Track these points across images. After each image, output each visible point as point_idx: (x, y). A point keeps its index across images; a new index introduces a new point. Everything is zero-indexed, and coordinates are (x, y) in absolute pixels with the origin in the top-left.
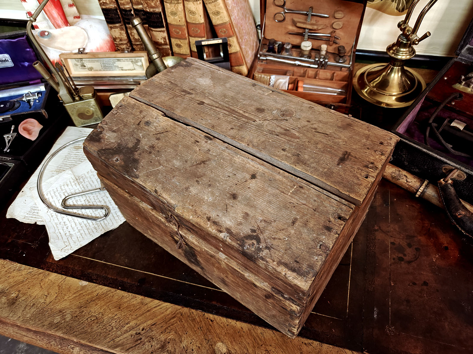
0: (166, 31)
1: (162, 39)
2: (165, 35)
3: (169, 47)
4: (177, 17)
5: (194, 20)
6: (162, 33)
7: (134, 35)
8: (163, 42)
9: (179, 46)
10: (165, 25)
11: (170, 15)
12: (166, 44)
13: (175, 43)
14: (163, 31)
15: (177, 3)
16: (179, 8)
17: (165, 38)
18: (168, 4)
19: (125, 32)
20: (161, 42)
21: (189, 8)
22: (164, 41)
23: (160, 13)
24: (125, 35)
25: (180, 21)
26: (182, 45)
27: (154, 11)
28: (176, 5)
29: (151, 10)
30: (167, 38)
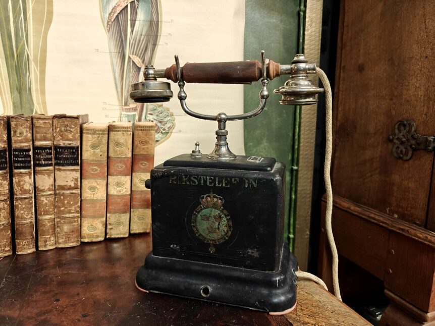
0: (79, 171)
1: (72, 180)
2: (78, 175)
3: (79, 191)
4: (98, 150)
5: (120, 154)
6: (74, 172)
7: (23, 185)
8: (73, 185)
9: (93, 188)
10: (80, 163)
11: (89, 149)
12: (76, 188)
13: (89, 185)
14: (76, 170)
15: (102, 134)
16: (103, 140)
17: (76, 180)
18: (90, 136)
19: (8, 183)
20: (70, 186)
21: (116, 140)
22: (75, 183)
23: (78, 147)
24: (7, 187)
25: (101, 155)
26: (98, 187)
27: (70, 144)
28: (101, 136)
29: (67, 143)
30: (79, 180)
